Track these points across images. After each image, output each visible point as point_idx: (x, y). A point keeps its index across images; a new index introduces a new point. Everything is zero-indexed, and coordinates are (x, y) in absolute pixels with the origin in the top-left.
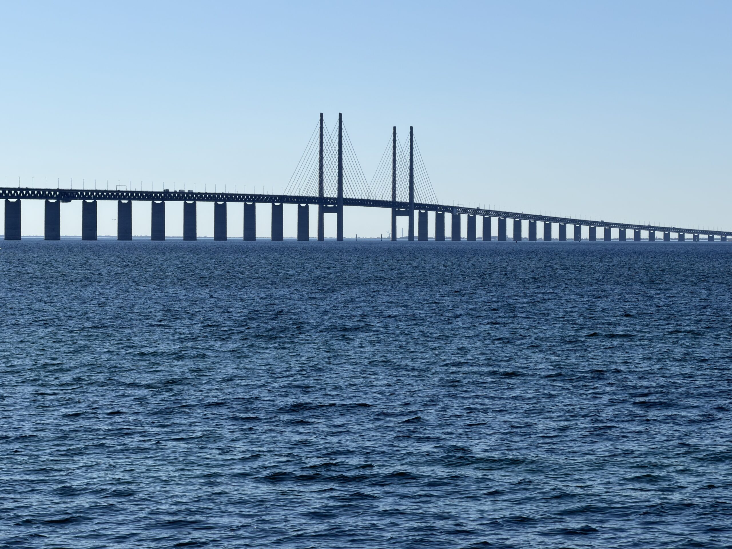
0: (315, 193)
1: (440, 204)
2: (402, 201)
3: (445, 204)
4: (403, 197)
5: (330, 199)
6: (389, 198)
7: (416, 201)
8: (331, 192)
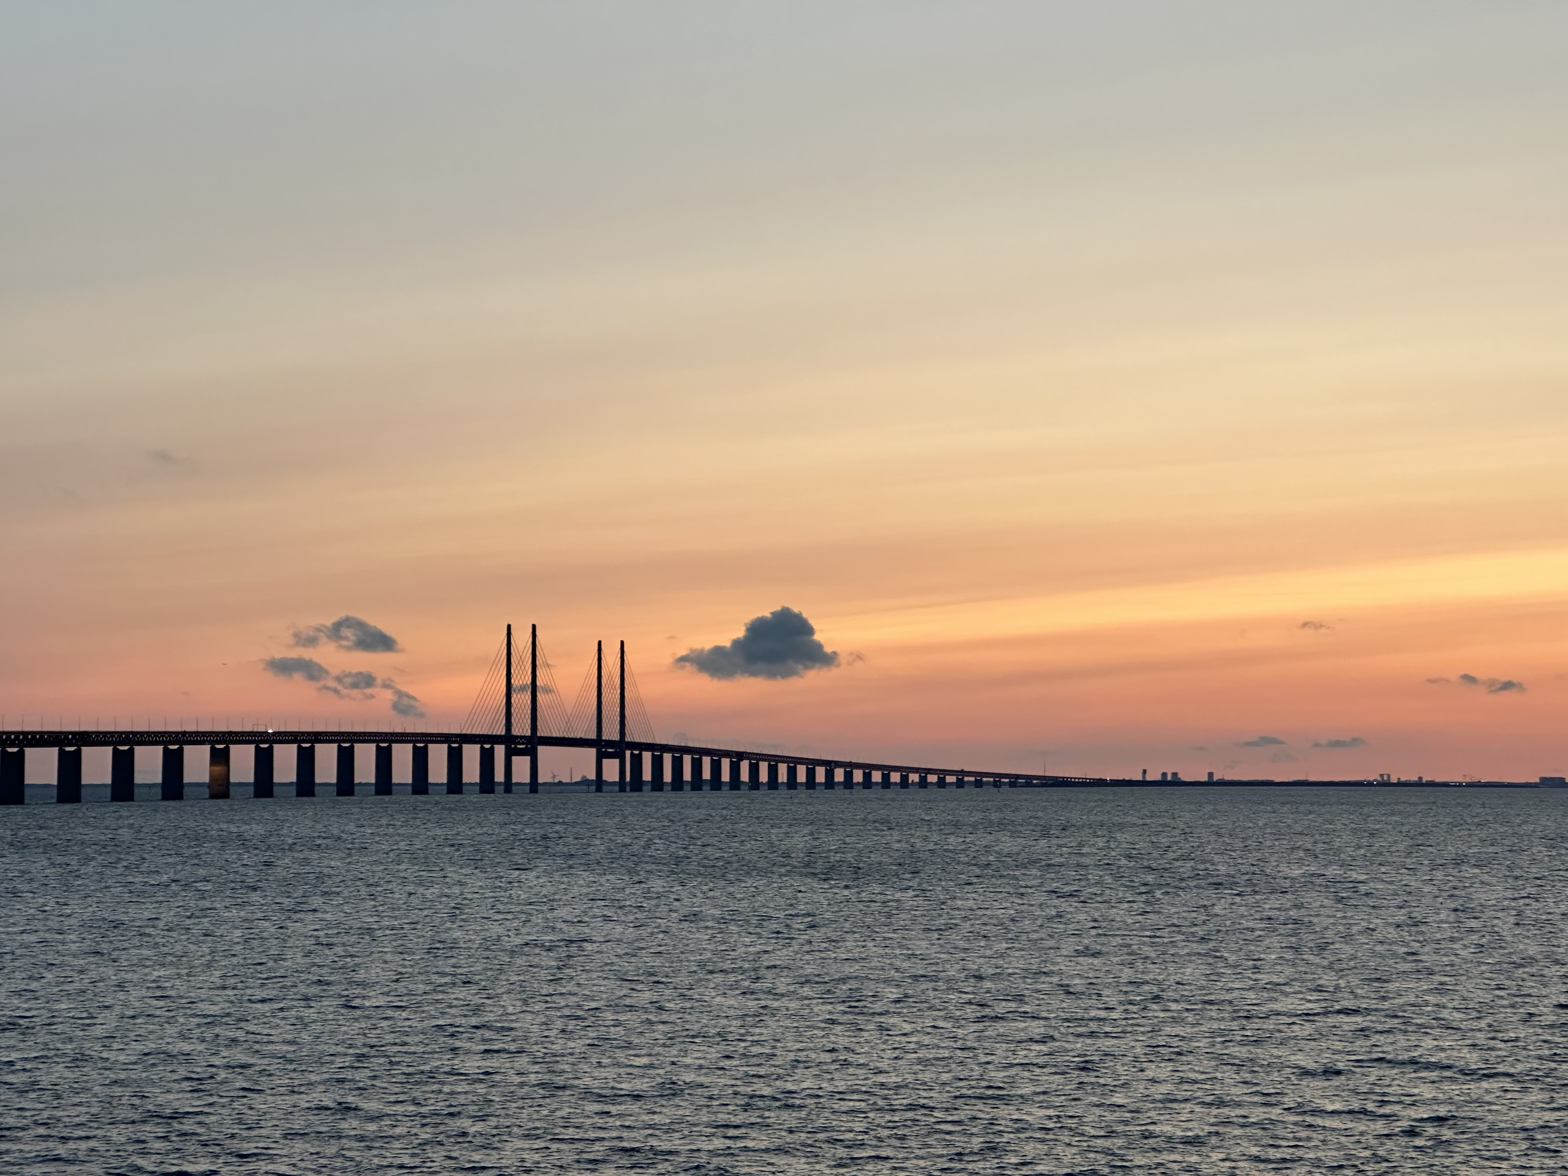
0: (501, 731)
1: (658, 742)
2: (610, 738)
3: (664, 742)
4: (611, 733)
5: (521, 737)
6: (593, 736)
7: (628, 738)
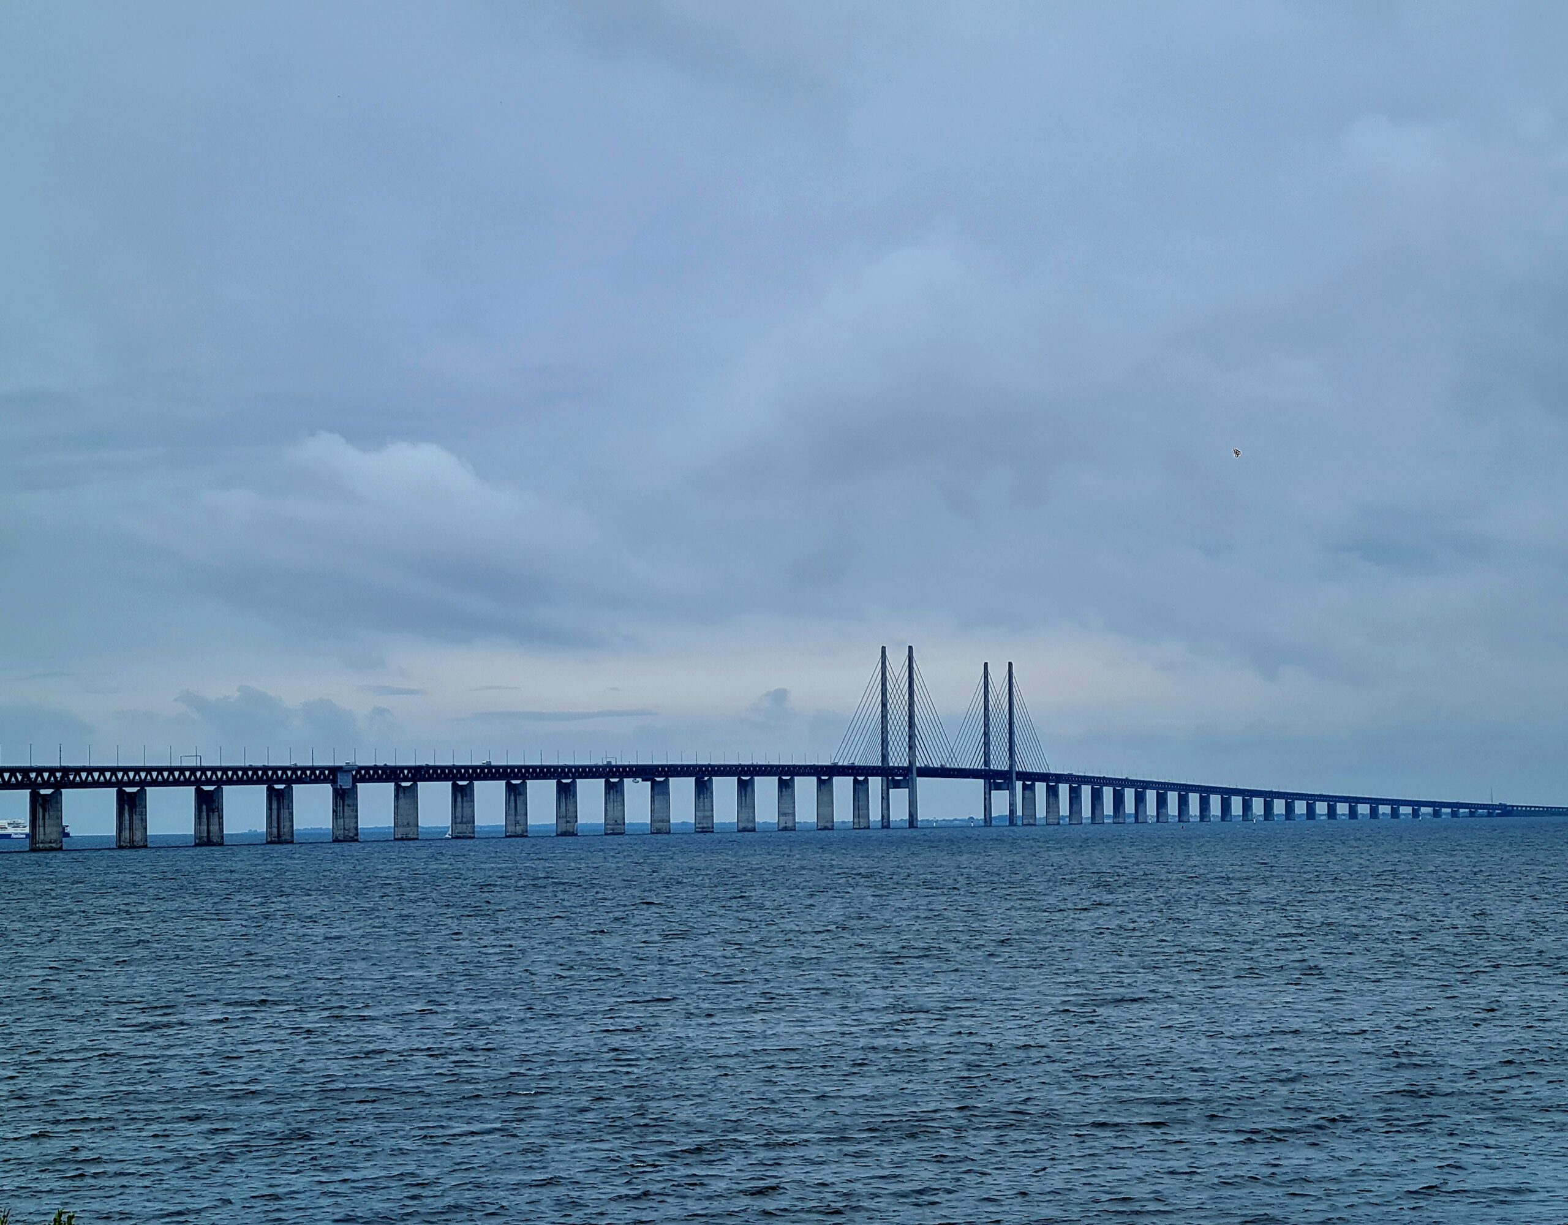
0: (877, 762)
1: (1052, 772)
2: (999, 768)
3: (1059, 772)
6: (978, 764)
7: (1019, 768)
8: (898, 758)
